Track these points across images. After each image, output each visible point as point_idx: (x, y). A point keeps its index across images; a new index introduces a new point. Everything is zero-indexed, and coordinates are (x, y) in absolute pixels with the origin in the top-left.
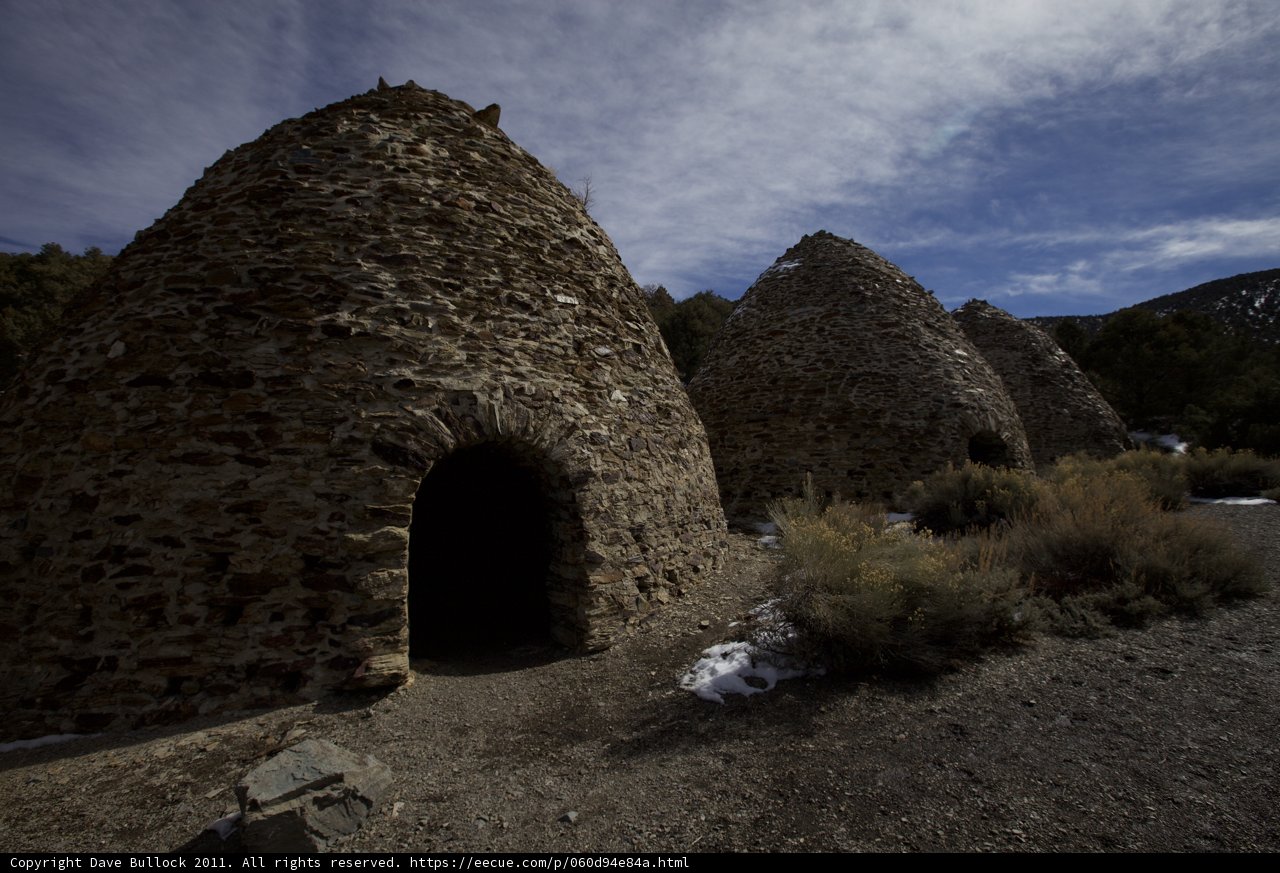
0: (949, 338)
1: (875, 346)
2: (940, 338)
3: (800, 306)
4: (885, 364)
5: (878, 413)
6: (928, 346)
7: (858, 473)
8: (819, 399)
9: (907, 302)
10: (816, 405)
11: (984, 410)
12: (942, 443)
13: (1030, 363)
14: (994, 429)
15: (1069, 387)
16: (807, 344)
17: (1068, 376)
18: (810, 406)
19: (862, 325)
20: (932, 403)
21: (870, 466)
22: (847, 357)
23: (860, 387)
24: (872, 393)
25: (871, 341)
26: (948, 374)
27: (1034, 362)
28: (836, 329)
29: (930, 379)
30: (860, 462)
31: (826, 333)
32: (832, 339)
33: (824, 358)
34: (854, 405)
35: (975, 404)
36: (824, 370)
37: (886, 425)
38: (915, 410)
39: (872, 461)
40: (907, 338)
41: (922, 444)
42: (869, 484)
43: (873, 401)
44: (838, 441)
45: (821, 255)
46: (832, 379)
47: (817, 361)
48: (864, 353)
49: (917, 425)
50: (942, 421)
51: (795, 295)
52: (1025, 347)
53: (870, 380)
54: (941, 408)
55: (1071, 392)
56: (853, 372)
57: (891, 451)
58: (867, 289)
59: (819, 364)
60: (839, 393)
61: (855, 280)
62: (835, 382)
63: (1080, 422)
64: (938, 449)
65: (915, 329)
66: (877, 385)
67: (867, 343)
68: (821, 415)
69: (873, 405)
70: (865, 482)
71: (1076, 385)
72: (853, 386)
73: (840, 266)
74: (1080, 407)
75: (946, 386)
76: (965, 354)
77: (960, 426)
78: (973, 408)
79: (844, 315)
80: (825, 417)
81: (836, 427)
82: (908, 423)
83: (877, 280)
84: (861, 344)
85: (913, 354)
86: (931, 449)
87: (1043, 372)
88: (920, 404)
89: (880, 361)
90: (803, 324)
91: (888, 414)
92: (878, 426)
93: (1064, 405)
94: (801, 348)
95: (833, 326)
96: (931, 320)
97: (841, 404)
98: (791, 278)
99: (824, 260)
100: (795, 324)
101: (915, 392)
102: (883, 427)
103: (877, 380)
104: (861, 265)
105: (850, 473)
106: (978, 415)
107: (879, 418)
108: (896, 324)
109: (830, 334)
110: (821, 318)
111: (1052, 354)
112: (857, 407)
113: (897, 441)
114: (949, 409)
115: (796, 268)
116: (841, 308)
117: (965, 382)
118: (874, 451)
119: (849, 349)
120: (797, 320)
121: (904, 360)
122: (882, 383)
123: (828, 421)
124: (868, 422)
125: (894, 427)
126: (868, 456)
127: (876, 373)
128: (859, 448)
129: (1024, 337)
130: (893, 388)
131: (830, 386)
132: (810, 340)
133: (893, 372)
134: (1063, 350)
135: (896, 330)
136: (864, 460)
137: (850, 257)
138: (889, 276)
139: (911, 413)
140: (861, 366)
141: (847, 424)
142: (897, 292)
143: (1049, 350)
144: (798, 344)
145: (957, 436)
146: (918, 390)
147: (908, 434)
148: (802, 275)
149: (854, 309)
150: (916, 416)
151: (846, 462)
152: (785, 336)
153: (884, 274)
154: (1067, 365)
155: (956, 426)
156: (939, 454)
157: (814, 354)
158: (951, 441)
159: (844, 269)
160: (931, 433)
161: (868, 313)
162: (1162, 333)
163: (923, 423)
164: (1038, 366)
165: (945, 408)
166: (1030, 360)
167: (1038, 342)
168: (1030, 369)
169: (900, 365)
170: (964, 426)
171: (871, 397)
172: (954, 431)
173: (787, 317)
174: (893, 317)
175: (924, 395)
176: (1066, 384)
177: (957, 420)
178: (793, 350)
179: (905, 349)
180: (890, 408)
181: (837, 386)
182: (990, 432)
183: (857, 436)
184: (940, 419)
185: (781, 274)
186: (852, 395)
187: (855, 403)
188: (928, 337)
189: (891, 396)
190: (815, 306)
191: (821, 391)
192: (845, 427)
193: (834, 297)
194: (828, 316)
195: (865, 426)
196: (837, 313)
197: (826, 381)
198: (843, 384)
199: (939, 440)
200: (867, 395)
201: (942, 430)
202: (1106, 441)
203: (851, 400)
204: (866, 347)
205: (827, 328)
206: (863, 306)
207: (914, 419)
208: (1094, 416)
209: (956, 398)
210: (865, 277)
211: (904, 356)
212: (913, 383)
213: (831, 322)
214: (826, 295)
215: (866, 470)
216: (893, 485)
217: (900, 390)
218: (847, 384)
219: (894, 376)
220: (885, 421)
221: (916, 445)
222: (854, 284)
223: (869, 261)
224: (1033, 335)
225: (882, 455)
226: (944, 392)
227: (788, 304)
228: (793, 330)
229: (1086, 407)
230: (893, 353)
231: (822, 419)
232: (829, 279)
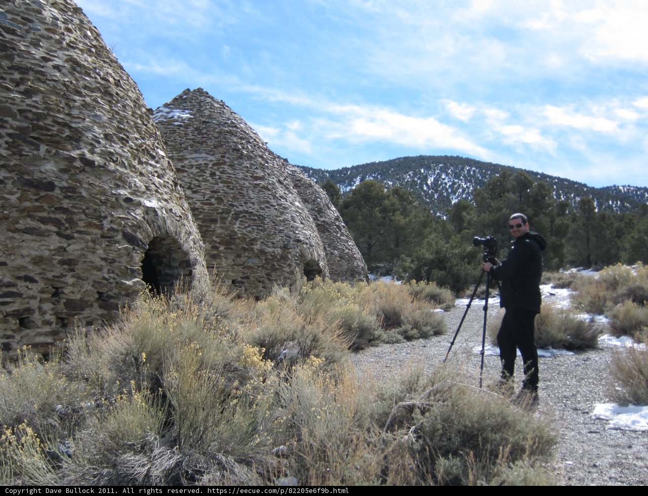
0: (291, 193)
1: (250, 192)
2: (287, 192)
3: (196, 152)
4: (257, 207)
5: (254, 240)
6: (282, 197)
7: (240, 282)
8: (213, 226)
9: (267, 163)
10: (210, 231)
11: (312, 246)
12: (290, 265)
13: (316, 214)
14: (316, 259)
15: (339, 235)
16: (203, 183)
17: (338, 226)
18: (207, 230)
19: (241, 175)
20: (285, 237)
21: (247, 278)
22: (232, 198)
23: (241, 221)
24: (249, 226)
25: (248, 188)
26: (293, 219)
27: (319, 214)
28: (224, 176)
29: (283, 221)
30: (241, 275)
31: (217, 177)
32: (221, 182)
33: (216, 196)
34: (236, 233)
35: (307, 241)
36: (216, 206)
37: (257, 250)
38: (275, 241)
39: (249, 274)
40: (269, 190)
41: (278, 265)
42: (246, 290)
43: (250, 232)
44: (226, 258)
45: (207, 113)
46: (222, 213)
47: (211, 197)
48: (243, 196)
49: (276, 252)
50: (290, 250)
51: (191, 142)
52: (314, 201)
53: (248, 217)
54: (289, 241)
55: (340, 239)
56: (237, 209)
57: (260, 269)
58: (243, 148)
59: (213, 200)
60: (227, 224)
61: (235, 139)
62: (224, 215)
63: (343, 261)
64: (287, 269)
65: (274, 184)
66: (252, 221)
67: (245, 189)
68: (214, 238)
69: (249, 234)
70: (243, 289)
71: (342, 234)
72: (236, 219)
73: (223, 125)
74: (344, 250)
75: (292, 227)
76: (300, 206)
77: (299, 255)
78: (307, 244)
79: (229, 166)
80: (218, 240)
81: (225, 248)
82: (270, 250)
83: (249, 142)
84: (241, 189)
85: (273, 202)
86: (284, 269)
87: (324, 221)
88: (278, 238)
89: (253, 204)
90: (199, 167)
91: (259, 242)
92: (252, 250)
93: (335, 248)
94: (199, 186)
95: (222, 173)
96: (282, 179)
97: (229, 232)
98: (187, 126)
99: (210, 117)
100: (192, 166)
101: (275, 229)
102: (256, 251)
103: (252, 217)
104: (238, 128)
105: (234, 282)
106: (309, 248)
107: (253, 244)
108: (262, 178)
109: (220, 178)
110: (214, 165)
111: (329, 208)
112: (240, 235)
113: (264, 262)
114: (294, 243)
115: (190, 119)
116: (227, 160)
117: (302, 226)
118: (249, 268)
119: (233, 192)
120: (194, 163)
121: (268, 205)
122: (255, 220)
123: (220, 243)
124: (246, 247)
125: (262, 252)
126: (246, 271)
127: (251, 213)
128: (240, 265)
129: (313, 193)
130: (262, 225)
131: (221, 218)
132: (206, 181)
133: (262, 212)
134: (335, 207)
135: (262, 183)
136: (244, 273)
137: (229, 119)
138: (255, 140)
139: (273, 243)
140: (242, 206)
141: (233, 247)
142: (261, 153)
143: (327, 205)
144: (196, 182)
145: (298, 262)
146: (277, 227)
147: (270, 257)
148: (195, 126)
149: (236, 162)
150: (275, 245)
151: (230, 274)
152: (185, 174)
153: (252, 138)
154: (337, 219)
155: (298, 255)
156: (287, 273)
157: (208, 192)
158: (294, 264)
159: (226, 129)
160: (284, 258)
161: (245, 167)
162: (386, 202)
163: (279, 251)
164: (321, 216)
165: (292, 242)
166: (316, 211)
167: (321, 199)
168: (315, 219)
169: (266, 209)
170: (302, 255)
171: (249, 229)
172: (296, 258)
173: (186, 159)
174: (260, 173)
175: (281, 231)
176: (337, 233)
177: (298, 251)
178: (192, 186)
179: (269, 198)
180: (260, 238)
181: (226, 218)
182: (314, 261)
183: (239, 256)
184: (289, 249)
185: (177, 121)
186: (236, 226)
187: (238, 232)
188: (281, 191)
189: (261, 230)
190: (208, 154)
191: (214, 221)
192: (231, 249)
193: (221, 150)
194: (218, 164)
195: (245, 249)
196: (225, 163)
197: (218, 213)
198: (229, 219)
199: (288, 263)
200: (246, 227)
201: (290, 257)
202: (357, 276)
203: (236, 230)
204: (245, 192)
205: (218, 173)
206: (241, 161)
207: (274, 247)
208: (352, 258)
209: (298, 236)
210: (241, 138)
211: (268, 202)
212: (274, 222)
213: (220, 170)
214: (215, 147)
215: (245, 280)
216: (261, 291)
217: (266, 226)
218: (232, 218)
219: (262, 216)
220: (257, 247)
221: (275, 266)
222: (235, 142)
223: (242, 125)
224: (318, 192)
225: (255, 270)
226: (291, 231)
227: (186, 149)
228: (192, 171)
229: (347, 251)
230: (262, 200)
231: (215, 242)
232: (216, 135)
